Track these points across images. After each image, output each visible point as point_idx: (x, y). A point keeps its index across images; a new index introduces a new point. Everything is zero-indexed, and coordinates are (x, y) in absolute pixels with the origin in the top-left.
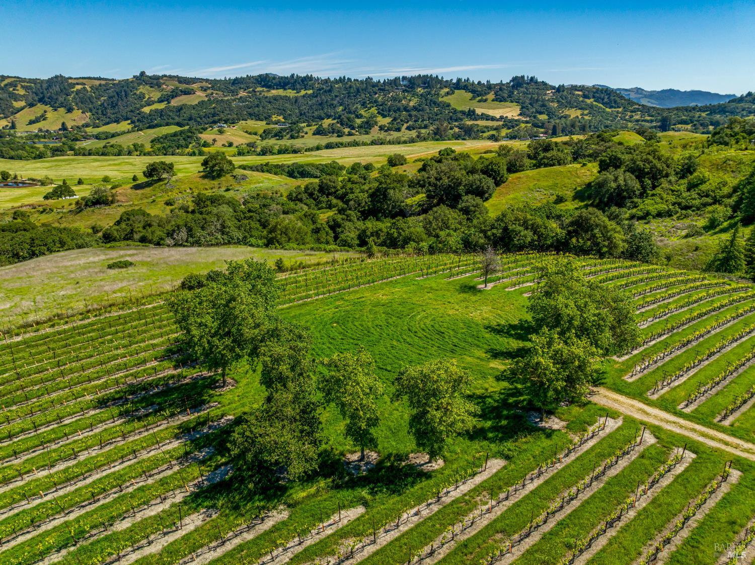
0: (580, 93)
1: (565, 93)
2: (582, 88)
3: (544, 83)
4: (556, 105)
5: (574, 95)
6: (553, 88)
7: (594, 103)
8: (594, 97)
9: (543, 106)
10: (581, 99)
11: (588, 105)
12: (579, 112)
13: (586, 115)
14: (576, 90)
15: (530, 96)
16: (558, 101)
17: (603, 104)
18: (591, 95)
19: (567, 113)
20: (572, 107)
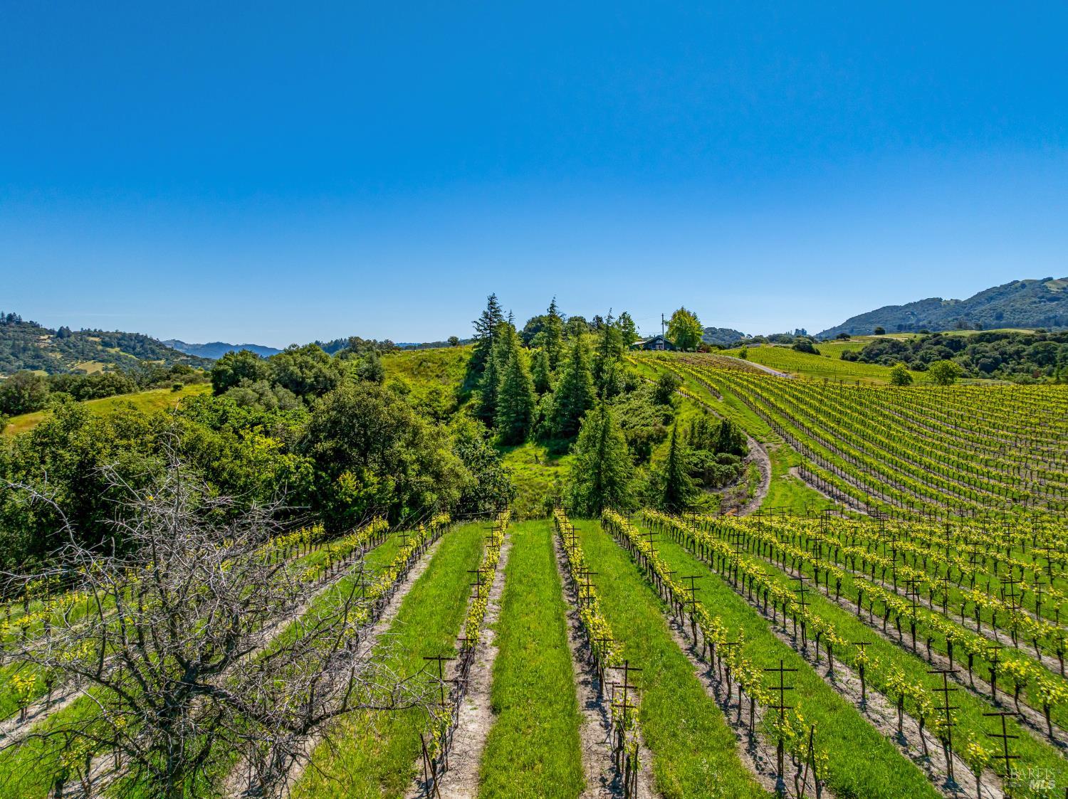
0: (97, 339)
1: (72, 339)
2: (99, 334)
3: (33, 325)
4: (59, 356)
5: (87, 341)
6: (52, 332)
7: (122, 353)
8: (119, 345)
9: (37, 356)
10: (100, 348)
11: (112, 356)
12: (99, 367)
13: (111, 369)
14: (90, 335)
15: (10, 342)
16: (62, 351)
17: (134, 354)
18: (114, 342)
19: (80, 367)
20: (87, 359)
